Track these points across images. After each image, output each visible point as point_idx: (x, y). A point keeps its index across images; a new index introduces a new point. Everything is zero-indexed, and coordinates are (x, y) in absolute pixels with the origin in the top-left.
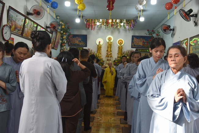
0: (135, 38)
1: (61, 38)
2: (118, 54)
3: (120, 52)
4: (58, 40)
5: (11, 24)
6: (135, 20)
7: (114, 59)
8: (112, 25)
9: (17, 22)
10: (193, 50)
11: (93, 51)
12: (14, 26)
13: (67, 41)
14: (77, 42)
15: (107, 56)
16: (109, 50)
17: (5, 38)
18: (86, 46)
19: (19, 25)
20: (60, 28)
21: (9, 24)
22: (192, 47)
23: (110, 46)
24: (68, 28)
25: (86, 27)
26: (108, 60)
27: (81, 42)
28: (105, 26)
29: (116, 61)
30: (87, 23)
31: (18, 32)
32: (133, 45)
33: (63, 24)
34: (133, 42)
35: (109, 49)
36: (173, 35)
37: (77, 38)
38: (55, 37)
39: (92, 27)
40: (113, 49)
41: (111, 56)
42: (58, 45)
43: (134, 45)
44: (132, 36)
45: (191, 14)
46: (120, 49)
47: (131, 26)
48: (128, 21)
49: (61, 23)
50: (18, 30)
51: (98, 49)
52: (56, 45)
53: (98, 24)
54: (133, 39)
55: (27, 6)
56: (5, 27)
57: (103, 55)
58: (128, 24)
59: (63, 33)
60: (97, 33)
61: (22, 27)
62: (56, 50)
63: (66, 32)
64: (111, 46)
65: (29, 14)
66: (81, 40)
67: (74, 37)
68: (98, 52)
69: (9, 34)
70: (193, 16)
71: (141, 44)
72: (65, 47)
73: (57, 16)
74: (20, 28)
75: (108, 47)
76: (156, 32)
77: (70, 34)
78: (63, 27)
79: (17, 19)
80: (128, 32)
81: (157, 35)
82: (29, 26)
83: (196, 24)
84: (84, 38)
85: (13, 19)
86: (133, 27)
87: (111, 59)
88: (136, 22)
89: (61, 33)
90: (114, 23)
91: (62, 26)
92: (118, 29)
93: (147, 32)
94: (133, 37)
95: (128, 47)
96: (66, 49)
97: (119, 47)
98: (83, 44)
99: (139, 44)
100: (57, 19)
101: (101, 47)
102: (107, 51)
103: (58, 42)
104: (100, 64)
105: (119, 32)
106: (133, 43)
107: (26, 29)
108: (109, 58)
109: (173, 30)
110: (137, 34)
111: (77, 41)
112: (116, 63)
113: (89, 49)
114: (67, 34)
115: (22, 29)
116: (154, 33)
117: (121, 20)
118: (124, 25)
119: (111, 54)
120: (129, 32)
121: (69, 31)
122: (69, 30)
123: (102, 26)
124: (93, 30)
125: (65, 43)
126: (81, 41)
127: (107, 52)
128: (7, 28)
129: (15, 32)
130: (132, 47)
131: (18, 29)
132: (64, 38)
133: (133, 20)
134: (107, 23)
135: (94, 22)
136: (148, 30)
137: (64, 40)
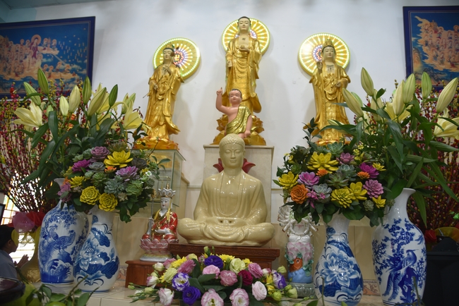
0: (424, 24)
14: (34, 68)
27: (60, 66)
34: (420, 50)
37: (36, 39)
44: (406, 10)
51: (154, 94)
54: (418, 31)
66: (56, 52)
84: (80, 39)
98: (69, 76)
106: (415, 56)
111: (33, 63)
112: (324, 180)
126: (54, 63)
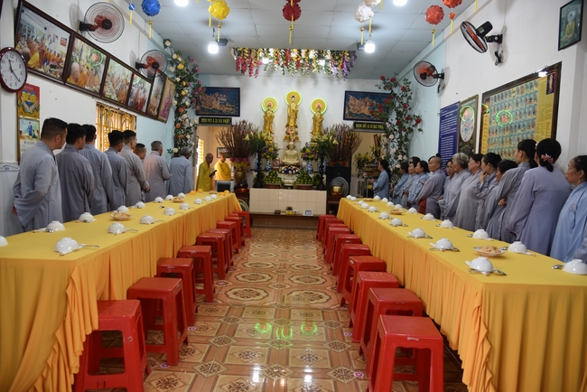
0: (351, 97)
1: (177, 95)
2: (312, 133)
3: (317, 129)
4: (169, 98)
5: (27, 50)
6: (354, 52)
7: (303, 146)
8: (298, 65)
9: (47, 44)
10: (490, 122)
11: (253, 128)
12: (37, 55)
13: (191, 103)
14: (217, 105)
15: (288, 138)
16: (292, 124)
17: (8, 84)
18: (239, 116)
19: (52, 53)
20: (173, 69)
21: (21, 48)
22: (488, 115)
23: (294, 115)
24: (194, 71)
25: (238, 68)
26: (288, 147)
27: (227, 105)
28: (282, 66)
29: (308, 151)
30: (238, 59)
31: (51, 71)
32: (347, 112)
33: (180, 59)
34: (349, 106)
35: (292, 121)
36: (441, 89)
37: (217, 94)
38: (160, 92)
39: (251, 70)
40: (300, 122)
41: (297, 138)
42: (168, 111)
43: (350, 113)
44: (346, 92)
45: (489, 35)
46: (318, 121)
47: (342, 67)
48: (337, 54)
49: (175, 56)
50: (52, 66)
51: (266, 122)
52: (164, 111)
53: (265, 61)
54: (348, 100)
55: (78, 8)
56: (8, 54)
57: (278, 137)
58: (337, 60)
59: (181, 81)
60: (265, 83)
61: (64, 59)
62: (165, 122)
63: (189, 81)
64: (296, 114)
65: (84, 26)
66: (225, 100)
67: (209, 94)
68: (265, 128)
69: (21, 74)
70: (491, 39)
71: (366, 111)
72: (185, 116)
73: (165, 41)
74: (58, 63)
75: (289, 117)
76: (402, 83)
77: (199, 85)
78: (181, 67)
79: (46, 37)
80: (336, 82)
81: (404, 89)
82: (83, 57)
83: (499, 60)
84: (234, 96)
85: (35, 35)
86: (349, 70)
87: (297, 144)
88: (356, 57)
89: (176, 83)
90: (304, 59)
91: (177, 65)
92: (314, 76)
93: (380, 82)
94: (348, 94)
95: (335, 117)
96: (190, 121)
97: (315, 118)
98: (231, 109)
99: (362, 111)
100: (165, 47)
101: (272, 117)
102: (287, 125)
103: (169, 105)
104: (268, 156)
105: (316, 83)
106: (347, 108)
107: (75, 65)
108: (291, 143)
109: (442, 76)
110: (356, 89)
111: (216, 103)
112: (307, 154)
113: (244, 122)
114: (192, 84)
115: (62, 65)
116: (396, 85)
117: (319, 51)
118: (326, 66)
119: (297, 133)
120: (339, 83)
121: (195, 78)
122: (197, 76)
123: (276, 66)
124: (253, 77)
125: (186, 107)
126: (225, 104)
127: (286, 129)
128: (15, 57)
129: (42, 70)
130: (344, 119)
131: (51, 63)
132: (183, 93)
133: (349, 52)
134: (287, 58)
135: (256, 57)
136: (383, 78)
137: (184, 100)
